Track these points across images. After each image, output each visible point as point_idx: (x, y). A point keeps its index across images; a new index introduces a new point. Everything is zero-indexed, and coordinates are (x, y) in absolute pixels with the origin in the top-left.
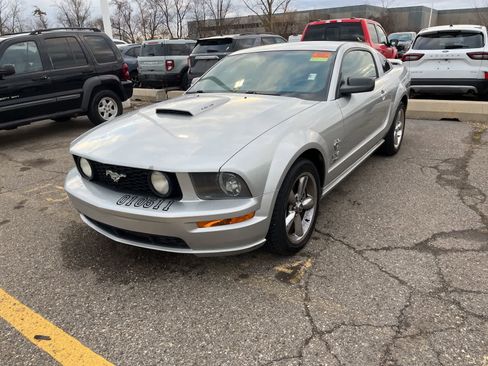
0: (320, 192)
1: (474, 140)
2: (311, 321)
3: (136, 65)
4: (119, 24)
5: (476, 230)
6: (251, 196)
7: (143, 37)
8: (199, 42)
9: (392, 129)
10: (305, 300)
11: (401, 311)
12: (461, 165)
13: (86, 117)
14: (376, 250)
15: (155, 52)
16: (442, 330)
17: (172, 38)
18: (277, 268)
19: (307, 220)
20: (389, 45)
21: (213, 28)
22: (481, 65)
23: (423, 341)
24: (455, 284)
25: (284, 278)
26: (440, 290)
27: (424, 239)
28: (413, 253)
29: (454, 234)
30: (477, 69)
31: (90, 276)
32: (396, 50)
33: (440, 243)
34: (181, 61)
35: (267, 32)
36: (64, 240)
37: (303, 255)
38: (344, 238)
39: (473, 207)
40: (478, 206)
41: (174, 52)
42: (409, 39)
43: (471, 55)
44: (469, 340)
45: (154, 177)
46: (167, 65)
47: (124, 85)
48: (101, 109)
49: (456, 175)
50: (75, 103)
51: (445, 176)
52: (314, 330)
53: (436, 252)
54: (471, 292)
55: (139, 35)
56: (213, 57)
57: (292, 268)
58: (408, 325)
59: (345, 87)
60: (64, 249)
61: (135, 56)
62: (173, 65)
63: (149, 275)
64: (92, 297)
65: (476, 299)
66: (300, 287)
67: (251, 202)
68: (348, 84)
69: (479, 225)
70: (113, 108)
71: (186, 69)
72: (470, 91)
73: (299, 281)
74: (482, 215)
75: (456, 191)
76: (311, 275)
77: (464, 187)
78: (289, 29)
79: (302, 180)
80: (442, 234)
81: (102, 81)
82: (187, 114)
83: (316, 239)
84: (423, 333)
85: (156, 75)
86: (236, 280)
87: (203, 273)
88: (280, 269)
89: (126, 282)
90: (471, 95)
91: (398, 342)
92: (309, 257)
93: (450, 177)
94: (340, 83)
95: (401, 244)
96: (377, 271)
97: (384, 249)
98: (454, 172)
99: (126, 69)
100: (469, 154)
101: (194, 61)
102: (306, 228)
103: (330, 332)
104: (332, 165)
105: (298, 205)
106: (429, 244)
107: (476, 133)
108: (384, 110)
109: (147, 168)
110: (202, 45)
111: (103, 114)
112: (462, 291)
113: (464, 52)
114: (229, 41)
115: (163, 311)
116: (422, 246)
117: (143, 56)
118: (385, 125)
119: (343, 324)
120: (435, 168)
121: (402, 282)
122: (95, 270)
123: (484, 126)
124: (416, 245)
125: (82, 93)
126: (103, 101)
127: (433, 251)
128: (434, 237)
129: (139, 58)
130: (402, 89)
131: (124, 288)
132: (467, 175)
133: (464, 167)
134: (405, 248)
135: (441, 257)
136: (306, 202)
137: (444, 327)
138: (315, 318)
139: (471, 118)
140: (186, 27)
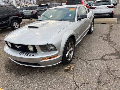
0: (74, 46)
1: (110, 28)
2: (75, 83)
3: (23, 13)
4: (18, 2)
5: (114, 53)
6: (57, 50)
7: (24, 5)
8: (39, 6)
9: (91, 27)
10: (73, 77)
11: (99, 78)
12: (108, 35)
13: (10, 28)
14: (90, 61)
15: (28, 9)
16: (110, 83)
17: (32, 5)
18: (65, 68)
19: (72, 54)
20: (87, 5)
21: (43, 2)
22: (111, 9)
23: (105, 86)
24: (111, 69)
25: (67, 71)
26: (108, 71)
27: (102, 56)
28: (99, 61)
29: (109, 55)
30: (110, 10)
31: (13, 74)
32: (89, 6)
33: (106, 57)
34: (35, 11)
35: (56, 2)
36: (5, 64)
37: (71, 64)
38: (81, 58)
39: (113, 47)
40: (114, 47)
41: (33, 9)
42: (92, 3)
43: (108, 7)
44: (117, 85)
45: (29, 47)
46: (31, 12)
47: (20, 18)
48: (14, 25)
49: (107, 38)
50: (7, 24)
51: (105, 39)
52: (76, 86)
53: (105, 60)
54: (115, 71)
55: (23, 4)
56: (43, 10)
57: (69, 68)
58: (101, 82)
59: (79, 17)
60: (6, 66)
61: (22, 10)
62: (33, 12)
63: (30, 73)
64: (14, 81)
65: (117, 73)
66: (71, 73)
67: (57, 52)
68: (80, 16)
69: (115, 52)
70: (17, 25)
71: (36, 13)
72: (108, 16)
73: (71, 71)
74: (115, 49)
75: (108, 43)
76: (74, 69)
77: (110, 41)
78: (62, 1)
79: (70, 44)
80: (106, 55)
81: (14, 18)
82: (37, 27)
83: (74, 58)
84: (105, 84)
85: (28, 15)
86: (54, 72)
87: (45, 71)
88: (66, 68)
89: (24, 76)
90: (108, 17)
91: (99, 87)
92: (73, 64)
93: (106, 39)
94: (78, 16)
95: (96, 58)
96: (91, 67)
97: (92, 60)
98: (107, 37)
99: (20, 14)
100: (110, 32)
101: (38, 11)
102: (72, 56)
103: (80, 86)
104: (77, 39)
105: (69, 50)
106: (103, 58)
107: (111, 27)
108: (89, 22)
109: (27, 44)
110: (40, 7)
111: (15, 26)
112: (113, 71)
113: (106, 6)
114: (47, 5)
115: (34, 84)
116: (102, 59)
117: (24, 10)
118: (89, 26)
119: (84, 83)
120: (102, 36)
121: (98, 70)
122: (15, 72)
123: (113, 25)
124: (100, 58)
125: (8, 21)
126: (14, 23)
127: (104, 60)
128: (104, 56)
129: (24, 11)
130: (93, 16)
131: (23, 77)
132: (110, 38)
133: (109, 36)
134: (97, 60)
135: (107, 61)
136: (71, 49)
137: (110, 82)
138: (76, 82)
139: (109, 23)
140: (35, 2)
